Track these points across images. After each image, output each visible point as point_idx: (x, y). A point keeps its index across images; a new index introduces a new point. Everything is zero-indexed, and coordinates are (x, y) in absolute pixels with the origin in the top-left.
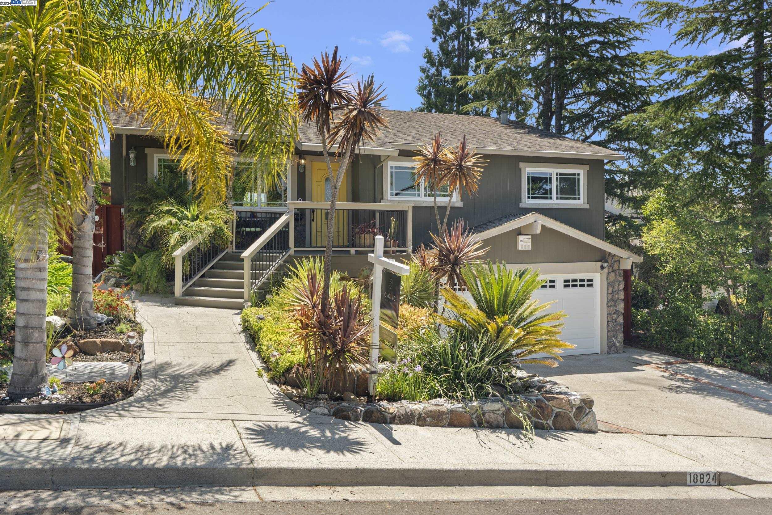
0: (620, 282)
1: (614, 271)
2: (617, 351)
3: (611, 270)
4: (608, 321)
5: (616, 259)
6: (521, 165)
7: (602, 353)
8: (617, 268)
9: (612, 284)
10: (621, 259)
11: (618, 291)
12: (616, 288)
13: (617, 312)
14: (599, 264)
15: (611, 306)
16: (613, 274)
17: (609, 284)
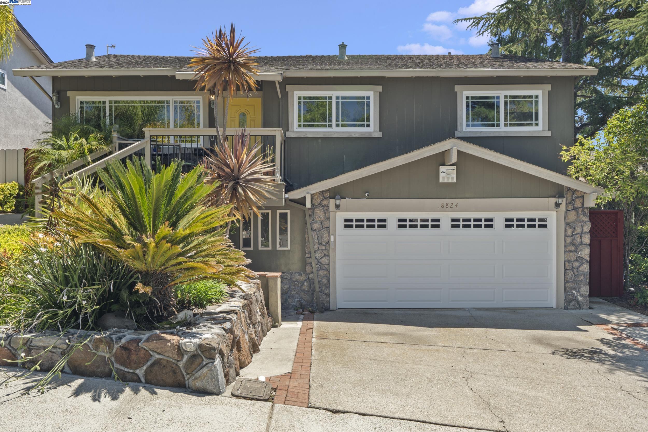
0: (585, 223)
1: (575, 209)
2: (579, 306)
3: (570, 207)
4: (566, 270)
5: (578, 195)
6: (457, 88)
7: (557, 308)
8: (580, 205)
9: (573, 225)
10: (585, 195)
11: (582, 234)
12: (578, 230)
13: (580, 259)
14: (553, 200)
15: (570, 251)
16: (573, 213)
17: (567, 224)
